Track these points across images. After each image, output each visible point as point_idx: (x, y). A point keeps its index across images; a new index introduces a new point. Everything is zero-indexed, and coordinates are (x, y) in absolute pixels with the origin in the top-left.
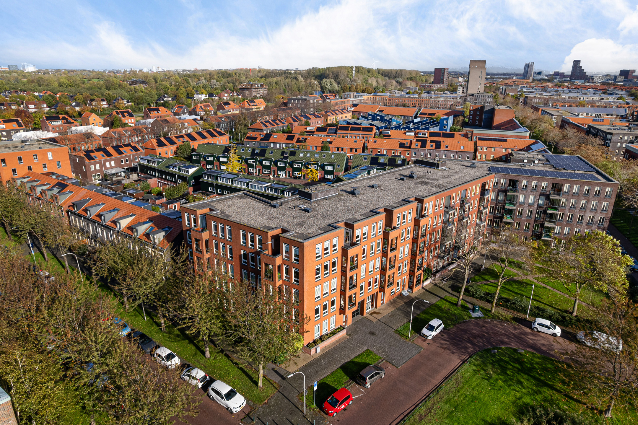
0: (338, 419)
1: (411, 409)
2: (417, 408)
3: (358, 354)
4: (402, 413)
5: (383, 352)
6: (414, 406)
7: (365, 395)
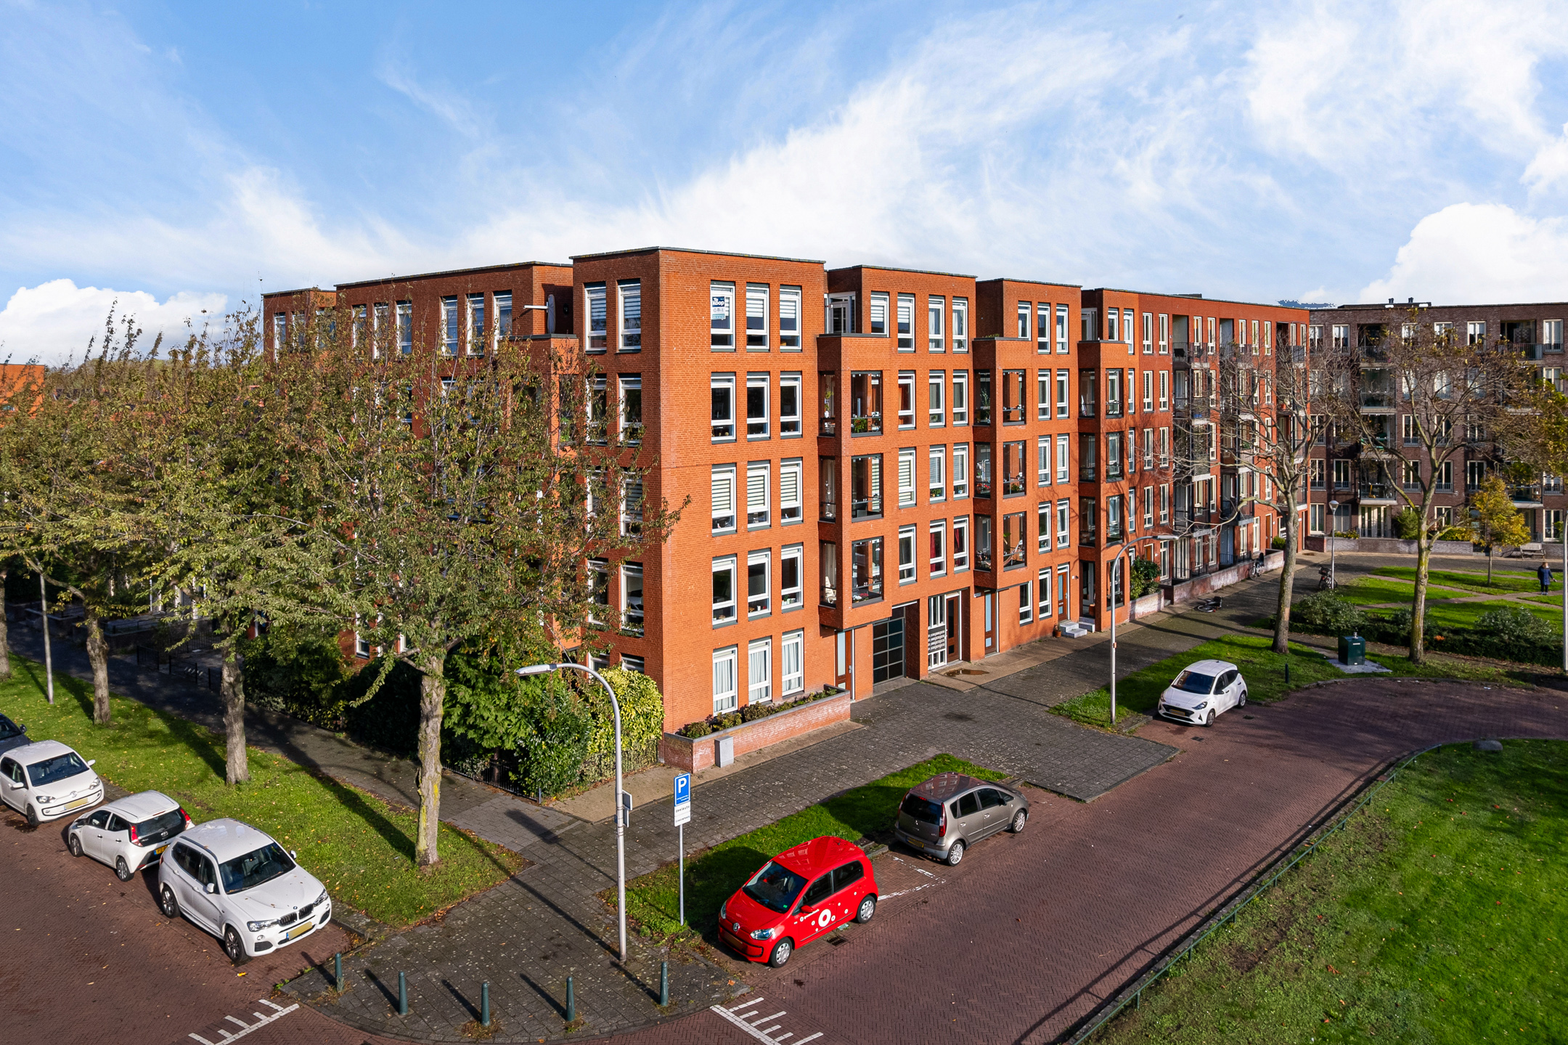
0: (801, 977)
1: (1181, 930)
2: (1214, 924)
3: (898, 767)
4: (1141, 947)
5: (1011, 760)
6: (1195, 920)
7: (942, 887)
